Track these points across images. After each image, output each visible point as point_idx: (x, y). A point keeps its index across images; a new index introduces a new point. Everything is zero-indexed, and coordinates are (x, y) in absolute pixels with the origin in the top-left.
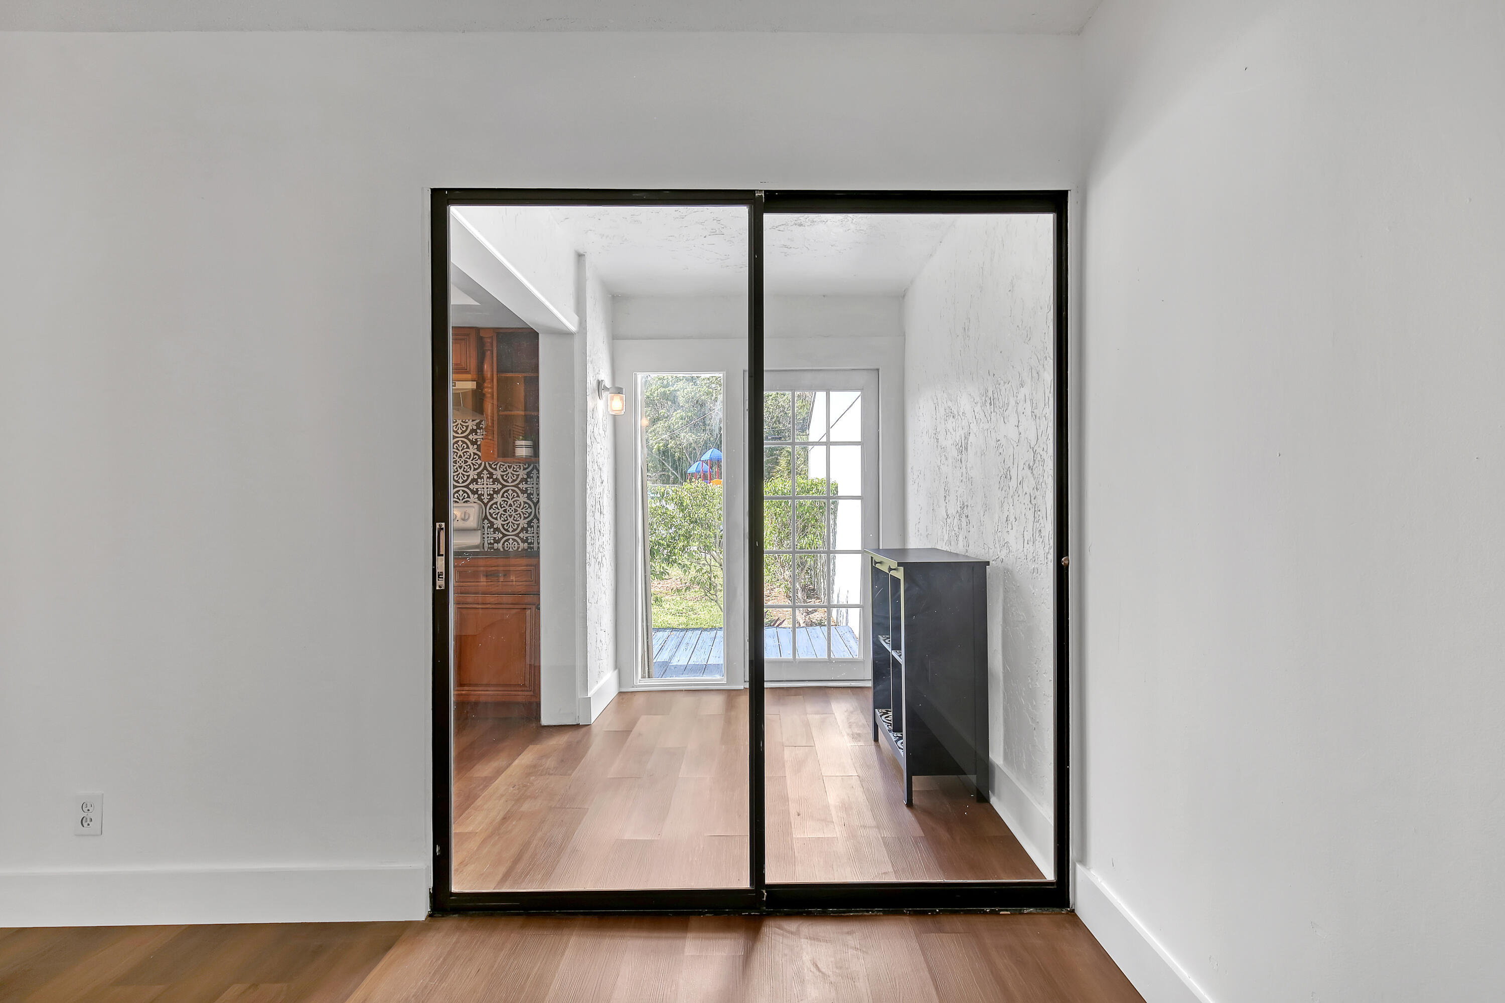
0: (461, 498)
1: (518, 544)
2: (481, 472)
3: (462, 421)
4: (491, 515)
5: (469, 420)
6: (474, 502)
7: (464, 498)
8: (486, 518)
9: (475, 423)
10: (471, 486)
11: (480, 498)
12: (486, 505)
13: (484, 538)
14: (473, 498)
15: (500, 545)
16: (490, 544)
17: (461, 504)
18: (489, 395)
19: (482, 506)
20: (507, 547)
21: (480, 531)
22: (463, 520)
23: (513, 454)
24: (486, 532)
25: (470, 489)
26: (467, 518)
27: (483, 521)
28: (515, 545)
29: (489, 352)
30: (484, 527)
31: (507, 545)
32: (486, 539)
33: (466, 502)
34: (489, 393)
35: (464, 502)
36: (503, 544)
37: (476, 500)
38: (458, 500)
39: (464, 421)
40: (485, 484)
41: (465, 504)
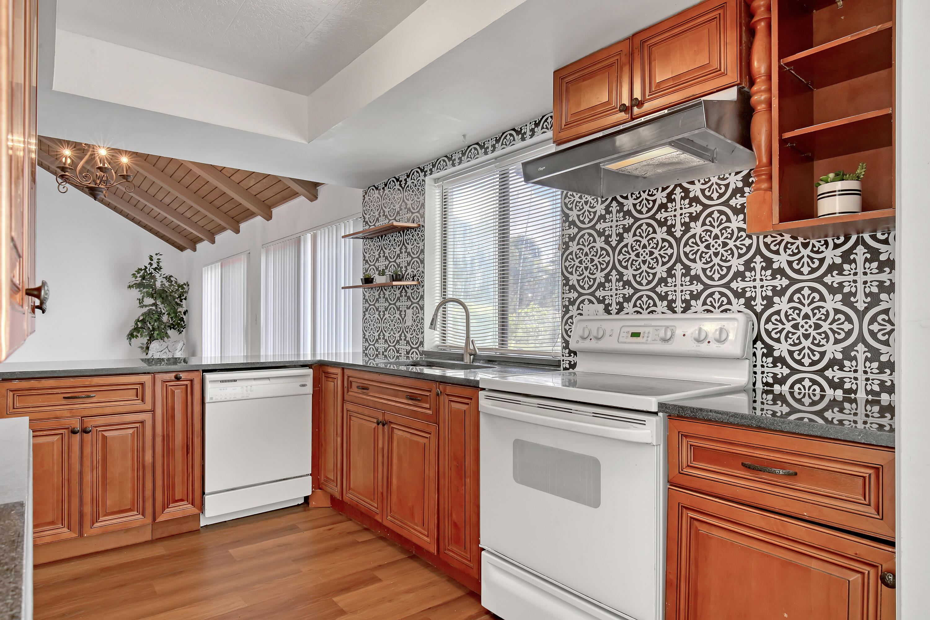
0: (717, 305)
1: (823, 390)
2: (751, 260)
3: (719, 178)
4: (768, 333)
5: (730, 174)
6: (739, 312)
7: (721, 305)
8: (759, 338)
9: (740, 177)
10: (734, 285)
11: (748, 305)
12: (759, 316)
13: (755, 373)
14: (738, 304)
15: (785, 388)
16: (767, 384)
17: (717, 314)
18: (761, 107)
19: (751, 317)
20: (800, 393)
21: (747, 361)
22: (719, 341)
23: (811, 213)
24: (759, 363)
25: (731, 290)
26: (724, 337)
27: (755, 342)
28: (814, 390)
29: (763, 24)
30: (754, 354)
31: (799, 389)
32: (759, 376)
33: (726, 311)
34: (760, 102)
35: (722, 312)
36: (792, 387)
37: (742, 308)
38: (711, 308)
39: (721, 177)
40: (758, 280)
41: (724, 315)
